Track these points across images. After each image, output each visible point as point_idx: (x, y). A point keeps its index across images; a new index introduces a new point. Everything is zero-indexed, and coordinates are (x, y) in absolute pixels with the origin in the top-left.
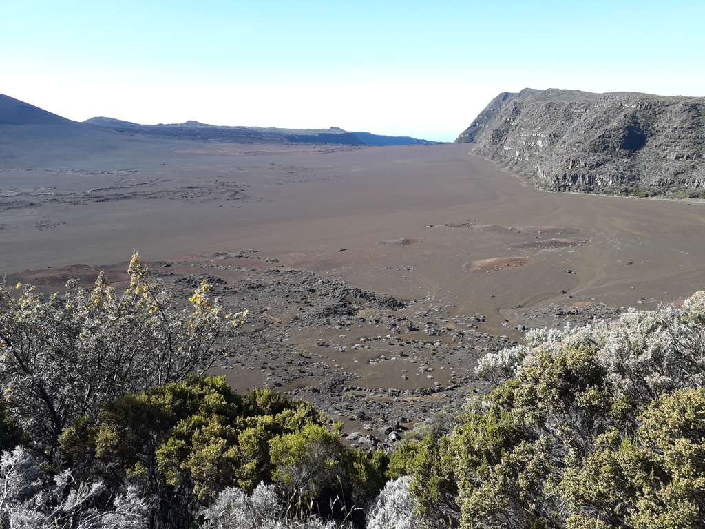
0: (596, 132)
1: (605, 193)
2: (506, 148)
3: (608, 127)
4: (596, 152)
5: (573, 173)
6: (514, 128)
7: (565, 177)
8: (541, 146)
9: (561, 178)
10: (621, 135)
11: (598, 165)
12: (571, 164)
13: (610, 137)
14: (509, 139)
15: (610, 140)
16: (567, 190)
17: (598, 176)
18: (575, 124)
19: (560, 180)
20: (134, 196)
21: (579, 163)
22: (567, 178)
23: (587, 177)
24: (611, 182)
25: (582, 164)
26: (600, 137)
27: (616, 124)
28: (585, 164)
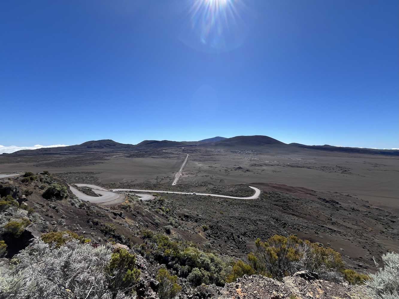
20: (303, 167)
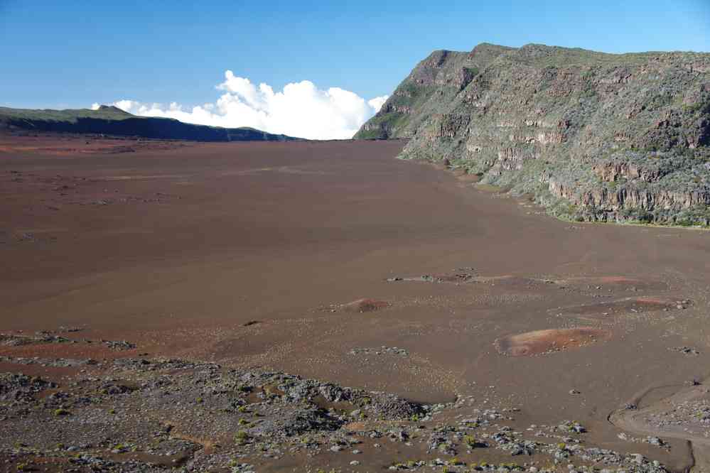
0: (651, 117)
1: (680, 223)
2: (471, 148)
3: (674, 107)
4: (655, 150)
5: (619, 187)
6: (482, 112)
7: (604, 195)
8: (545, 142)
9: (597, 198)
10: (699, 123)
11: (662, 173)
12: (613, 172)
13: (677, 126)
14: (475, 132)
15: (680, 129)
16: (610, 219)
17: (663, 193)
18: (607, 104)
19: (597, 201)
21: (627, 170)
22: (609, 196)
23: (644, 194)
24: (688, 204)
25: (634, 172)
26: (661, 124)
27: (688, 102)
28: (639, 171)
